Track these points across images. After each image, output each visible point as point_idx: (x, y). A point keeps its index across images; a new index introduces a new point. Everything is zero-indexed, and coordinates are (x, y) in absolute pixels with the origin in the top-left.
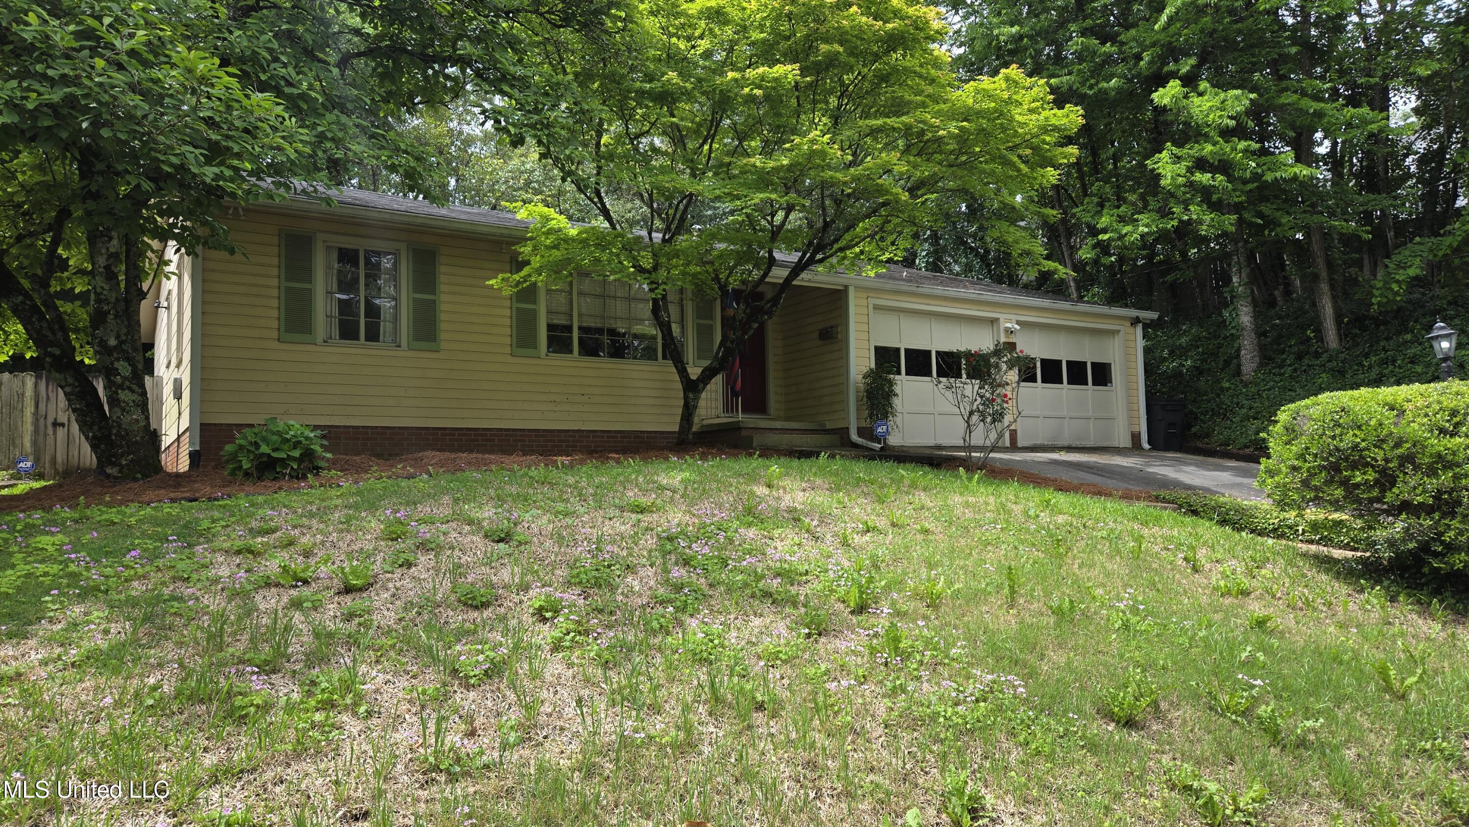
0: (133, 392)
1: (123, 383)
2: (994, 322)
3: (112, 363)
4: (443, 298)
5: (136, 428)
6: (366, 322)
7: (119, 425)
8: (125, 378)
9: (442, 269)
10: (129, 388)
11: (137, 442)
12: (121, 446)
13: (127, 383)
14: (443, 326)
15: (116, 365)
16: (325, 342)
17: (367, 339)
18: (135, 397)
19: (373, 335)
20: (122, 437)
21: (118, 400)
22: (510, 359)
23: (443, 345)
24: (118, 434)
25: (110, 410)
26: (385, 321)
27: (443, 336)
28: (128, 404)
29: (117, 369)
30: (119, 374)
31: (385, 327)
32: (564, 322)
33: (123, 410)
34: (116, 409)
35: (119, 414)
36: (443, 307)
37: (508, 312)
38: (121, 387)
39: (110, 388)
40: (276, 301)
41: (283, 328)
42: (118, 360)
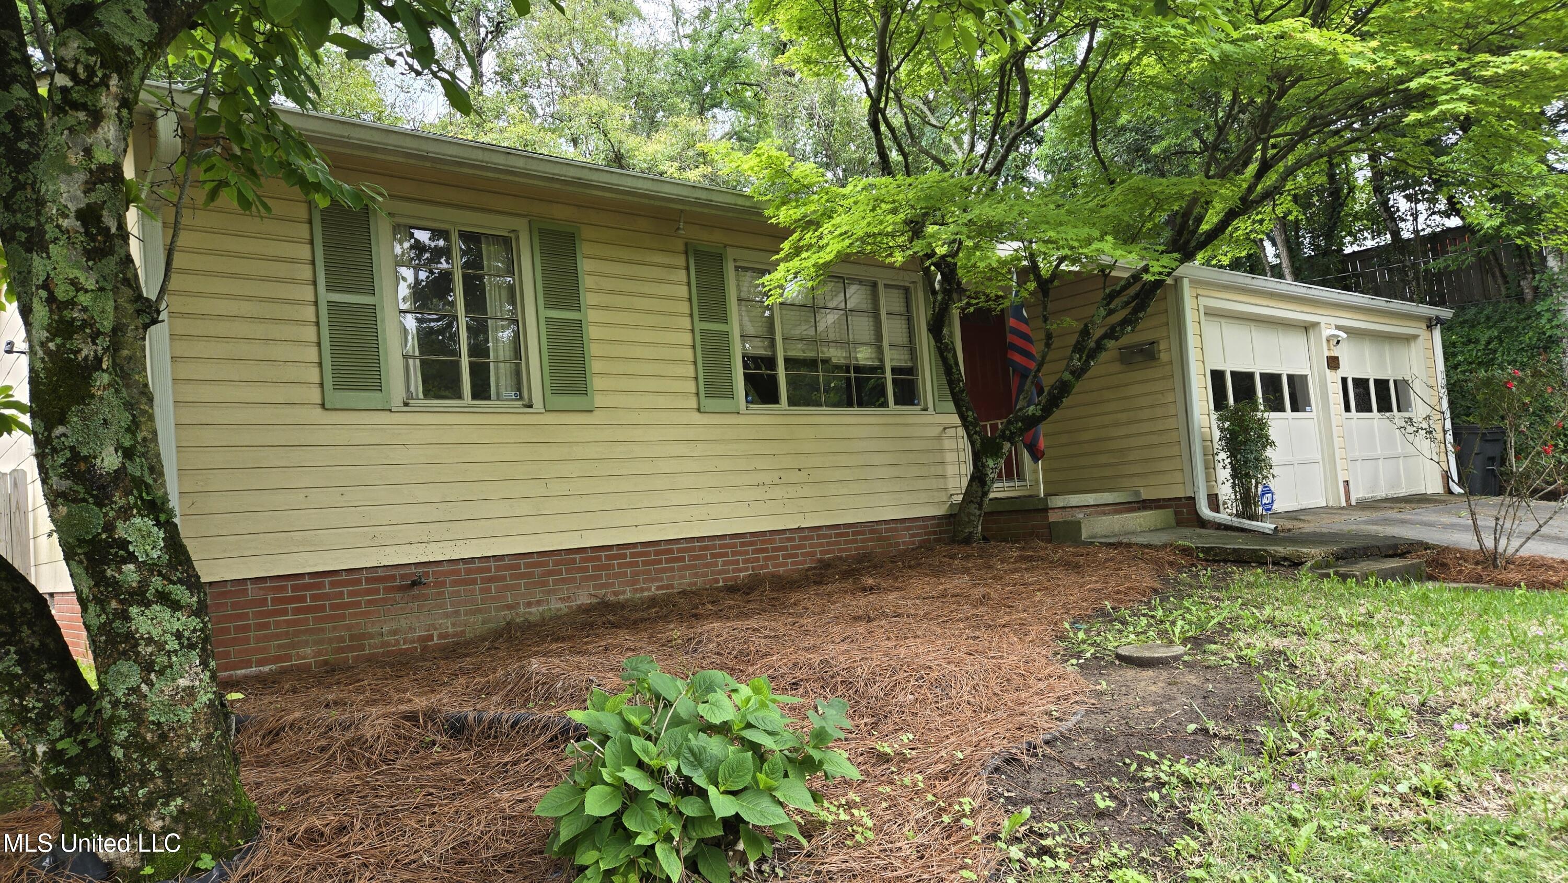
0: (175, 606)
1: (144, 585)
2: (1307, 328)
3: (109, 527)
4: (592, 315)
5: (186, 715)
6: (471, 364)
7: (138, 716)
8: (150, 568)
9: (585, 265)
10: (164, 598)
11: (192, 758)
12: (145, 777)
13: (157, 582)
14: (596, 366)
15: (122, 530)
16: (406, 404)
17: (475, 396)
18: (183, 622)
19: (481, 391)
20: (148, 750)
21: (130, 637)
22: (697, 418)
23: (599, 400)
24: (135, 744)
25: (101, 670)
26: (497, 362)
27: (597, 383)
28: (160, 646)
29: (124, 544)
30: (132, 558)
31: (499, 376)
32: (762, 352)
33: (148, 667)
34: (124, 666)
35: (134, 680)
36: (593, 332)
37: (687, 338)
38: (139, 596)
39: (101, 603)
40: (313, 330)
41: (329, 385)
42: (125, 513)
